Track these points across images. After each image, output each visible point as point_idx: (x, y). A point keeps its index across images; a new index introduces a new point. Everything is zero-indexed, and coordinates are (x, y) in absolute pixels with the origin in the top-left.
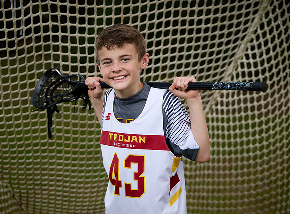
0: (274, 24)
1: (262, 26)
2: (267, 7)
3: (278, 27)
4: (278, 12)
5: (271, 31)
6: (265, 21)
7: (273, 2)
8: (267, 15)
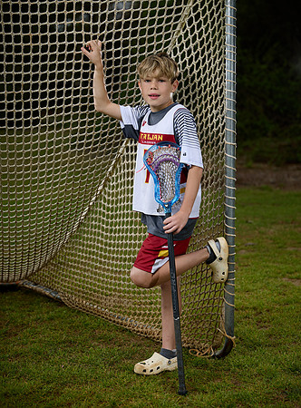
0: (185, 49)
1: (175, 51)
2: (179, 31)
3: (189, 52)
4: (190, 37)
5: (183, 56)
6: (178, 45)
7: (185, 27)
8: (180, 40)
